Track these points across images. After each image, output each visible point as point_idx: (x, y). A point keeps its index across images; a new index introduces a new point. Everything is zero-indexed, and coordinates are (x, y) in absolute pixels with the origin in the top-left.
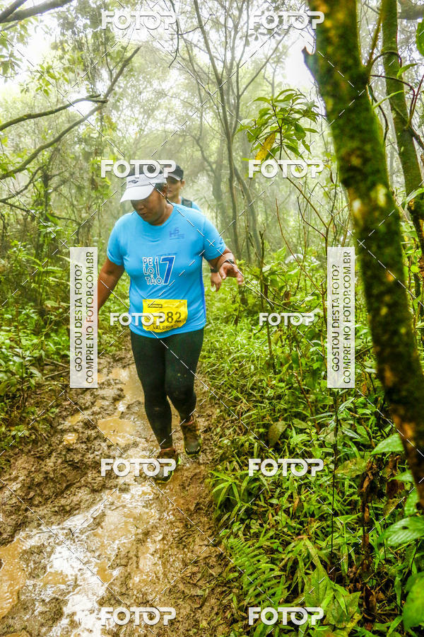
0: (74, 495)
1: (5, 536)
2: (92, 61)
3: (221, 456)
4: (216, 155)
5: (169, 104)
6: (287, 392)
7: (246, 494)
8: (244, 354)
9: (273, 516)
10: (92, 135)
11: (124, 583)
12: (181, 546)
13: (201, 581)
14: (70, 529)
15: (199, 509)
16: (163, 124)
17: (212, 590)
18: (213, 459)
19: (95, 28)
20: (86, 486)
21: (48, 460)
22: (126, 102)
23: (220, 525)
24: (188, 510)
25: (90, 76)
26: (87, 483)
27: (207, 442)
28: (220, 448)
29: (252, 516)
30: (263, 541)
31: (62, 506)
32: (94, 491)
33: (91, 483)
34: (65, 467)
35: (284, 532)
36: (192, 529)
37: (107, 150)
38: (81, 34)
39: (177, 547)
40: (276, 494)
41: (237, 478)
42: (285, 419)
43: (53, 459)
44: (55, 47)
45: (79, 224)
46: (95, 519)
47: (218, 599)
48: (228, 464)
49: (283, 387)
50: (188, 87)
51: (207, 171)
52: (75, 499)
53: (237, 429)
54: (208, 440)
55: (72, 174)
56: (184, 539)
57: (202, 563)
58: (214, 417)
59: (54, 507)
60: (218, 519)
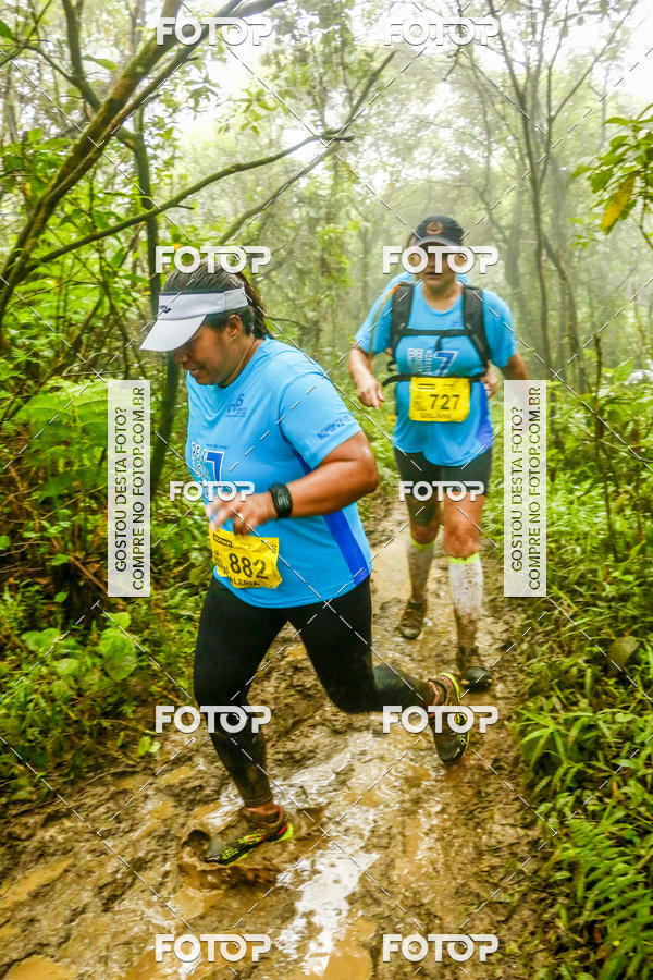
0: (307, 737)
1: (208, 791)
2: (321, 79)
3: (531, 688)
4: (510, 215)
5: (435, 137)
6: (637, 590)
7: (575, 748)
8: (563, 529)
9: (619, 787)
10: (320, 192)
11: (385, 875)
12: (471, 823)
13: (505, 881)
14: (302, 787)
15: (499, 768)
16: (426, 171)
17: (525, 895)
18: (517, 692)
19: (327, 28)
20: (323, 725)
21: (266, 683)
22: (369, 139)
23: (534, 795)
24: (481, 768)
25: (318, 101)
26: (325, 720)
27: (506, 665)
28: (529, 675)
29: (585, 784)
30: (607, 825)
31: (289, 753)
32: (336, 732)
33: (330, 721)
34: (292, 695)
35: (639, 813)
36: (489, 799)
37: (342, 214)
38: (304, 40)
39: (466, 825)
40: (624, 753)
41: (559, 723)
42: (635, 634)
43: (273, 682)
44: (267, 62)
45: (302, 328)
46: (338, 774)
47: (534, 911)
48: (544, 700)
49: (628, 583)
50: (465, 110)
51: (496, 241)
52: (309, 743)
53: (555, 646)
54: (509, 661)
55: (290, 252)
56: (476, 813)
57: (505, 852)
58: (517, 625)
59: (278, 753)
60: (531, 786)
